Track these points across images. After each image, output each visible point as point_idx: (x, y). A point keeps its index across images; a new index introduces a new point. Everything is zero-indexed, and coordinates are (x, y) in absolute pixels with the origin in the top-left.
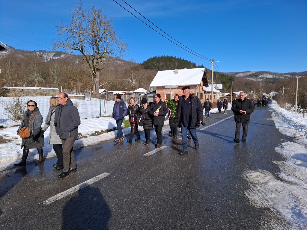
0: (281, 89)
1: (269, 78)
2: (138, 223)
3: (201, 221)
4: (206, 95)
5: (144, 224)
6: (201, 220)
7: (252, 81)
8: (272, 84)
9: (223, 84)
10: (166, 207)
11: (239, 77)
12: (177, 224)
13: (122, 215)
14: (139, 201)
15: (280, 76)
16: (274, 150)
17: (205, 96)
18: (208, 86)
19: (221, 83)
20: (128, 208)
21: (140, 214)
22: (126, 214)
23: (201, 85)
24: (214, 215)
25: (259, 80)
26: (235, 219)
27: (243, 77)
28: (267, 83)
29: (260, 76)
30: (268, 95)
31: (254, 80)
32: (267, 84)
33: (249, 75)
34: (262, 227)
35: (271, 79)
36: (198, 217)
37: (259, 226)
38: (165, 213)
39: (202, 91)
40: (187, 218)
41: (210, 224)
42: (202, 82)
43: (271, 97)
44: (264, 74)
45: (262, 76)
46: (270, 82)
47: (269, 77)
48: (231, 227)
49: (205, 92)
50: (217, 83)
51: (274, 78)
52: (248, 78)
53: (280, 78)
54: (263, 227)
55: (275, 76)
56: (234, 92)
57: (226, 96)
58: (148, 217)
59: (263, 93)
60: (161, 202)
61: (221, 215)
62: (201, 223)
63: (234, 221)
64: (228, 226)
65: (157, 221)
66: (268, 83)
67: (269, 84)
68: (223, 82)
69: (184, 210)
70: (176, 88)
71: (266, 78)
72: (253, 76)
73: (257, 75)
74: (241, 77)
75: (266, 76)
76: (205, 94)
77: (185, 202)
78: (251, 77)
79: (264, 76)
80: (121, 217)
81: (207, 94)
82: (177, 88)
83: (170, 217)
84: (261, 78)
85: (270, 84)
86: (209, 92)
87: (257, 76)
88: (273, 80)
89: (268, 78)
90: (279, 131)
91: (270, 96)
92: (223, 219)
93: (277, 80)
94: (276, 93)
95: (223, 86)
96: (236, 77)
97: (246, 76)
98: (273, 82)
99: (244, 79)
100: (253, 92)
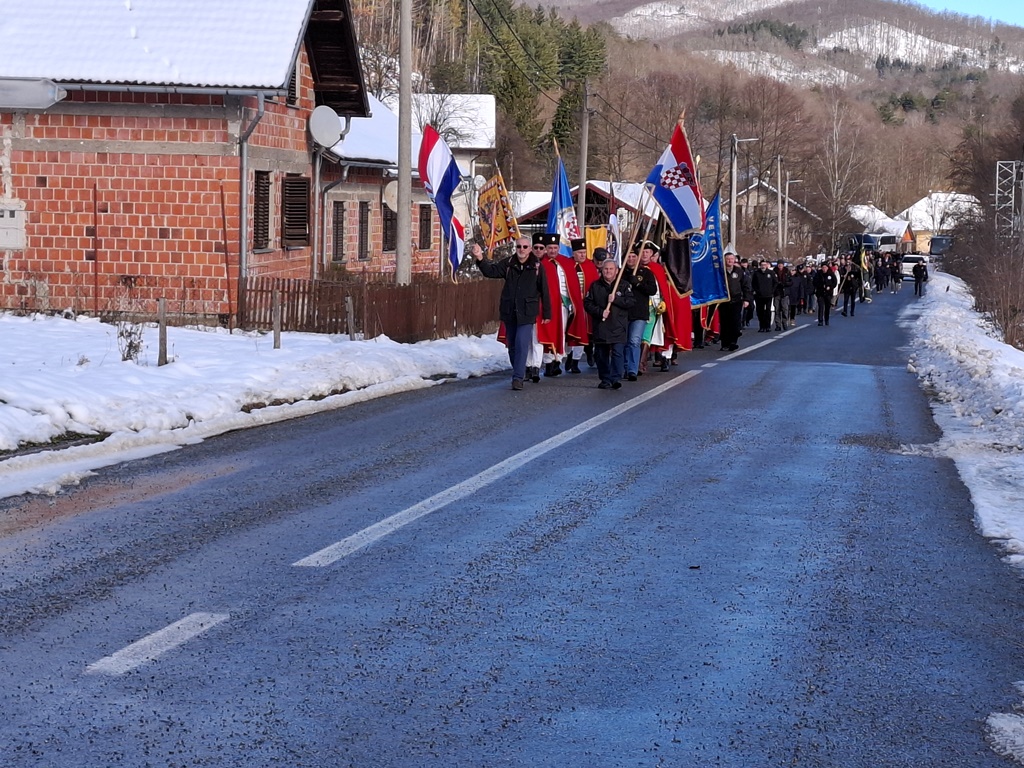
0: (1005, 175)
1: (906, 66)
4: (338, 205)
7: (761, 84)
8: (930, 117)
9: (498, 101)
11: (642, 42)
15: (992, 50)
17: (330, 209)
18: (362, 110)
19: (484, 90)
23: (291, 100)
25: (816, 76)
27: (681, 41)
28: (884, 108)
29: (828, 44)
30: (896, 227)
31: (773, 73)
32: (886, 118)
33: (735, 28)
35: (920, 69)
39: (300, 163)
42: (303, 70)
43: (923, 245)
44: (859, 25)
45: (846, 43)
46: (908, 104)
47: (901, 54)
49: (332, 168)
50: (444, 80)
51: (945, 67)
52: (726, 48)
53: (993, 66)
55: (950, 50)
56: (602, 186)
59: (855, 202)
66: (898, 114)
67: (900, 123)
68: (499, 74)
71: (882, 63)
72: (765, 33)
73: (801, 26)
74: (664, 42)
75: (880, 47)
76: (337, 192)
78: (747, 47)
79: (863, 43)
81: (352, 196)
84: (837, 56)
85: (915, 119)
86: (371, 172)
87: (804, 34)
88: (937, 84)
89: (898, 63)
91: (912, 235)
93: (969, 89)
94: (965, 206)
95: (500, 123)
96: (615, 35)
97: (705, 33)
98: (935, 102)
99: (692, 61)
100: (765, 190)
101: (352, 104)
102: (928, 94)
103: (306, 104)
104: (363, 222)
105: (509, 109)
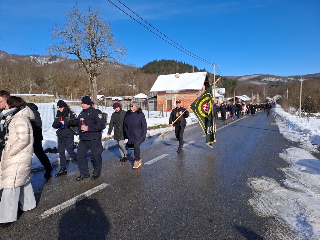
0: (285, 93)
1: (273, 82)
2: (138, 236)
3: (204, 232)
5: (145, 237)
7: (256, 85)
8: (276, 87)
10: (168, 219)
11: (242, 81)
12: (179, 236)
13: (122, 228)
14: (140, 213)
15: (283, 79)
16: (278, 156)
19: (224, 88)
20: (128, 220)
21: (141, 227)
22: (126, 227)
23: (203, 90)
24: (217, 226)
25: (262, 84)
26: (239, 228)
27: (246, 81)
28: (270, 86)
29: (263, 80)
30: (272, 99)
32: (271, 88)
33: (252, 79)
34: (266, 237)
35: (274, 82)
36: (201, 228)
37: (264, 236)
38: (167, 225)
40: (190, 230)
41: (214, 235)
42: (204, 87)
43: (275, 101)
44: (267, 78)
45: (265, 80)
46: (273, 86)
47: (272, 80)
48: (235, 238)
50: (219, 87)
51: (277, 82)
52: (251, 81)
53: (283, 81)
54: (268, 237)
55: (278, 80)
56: (237, 97)
57: (228, 101)
58: (149, 230)
59: (267, 97)
61: (225, 225)
62: (205, 234)
63: (238, 232)
64: (232, 236)
65: (159, 233)
66: (272, 87)
67: (272, 88)
68: (226, 86)
69: (187, 221)
70: (177, 93)
71: (270, 82)
72: (256, 79)
73: (260, 78)
74: (244, 81)
75: (270, 80)
77: (188, 213)
78: (254, 81)
79: (267, 80)
80: (121, 230)
82: (179, 93)
83: (172, 229)
84: (264, 81)
85: (274, 87)
88: (277, 84)
89: (272, 81)
92: (227, 229)
93: (281, 84)
94: (280, 97)
95: (225, 91)
96: (239, 81)
97: (249, 80)
98: (276, 85)
99: (248, 83)
100: (256, 96)
102: (275, 85)
105: (227, 89)
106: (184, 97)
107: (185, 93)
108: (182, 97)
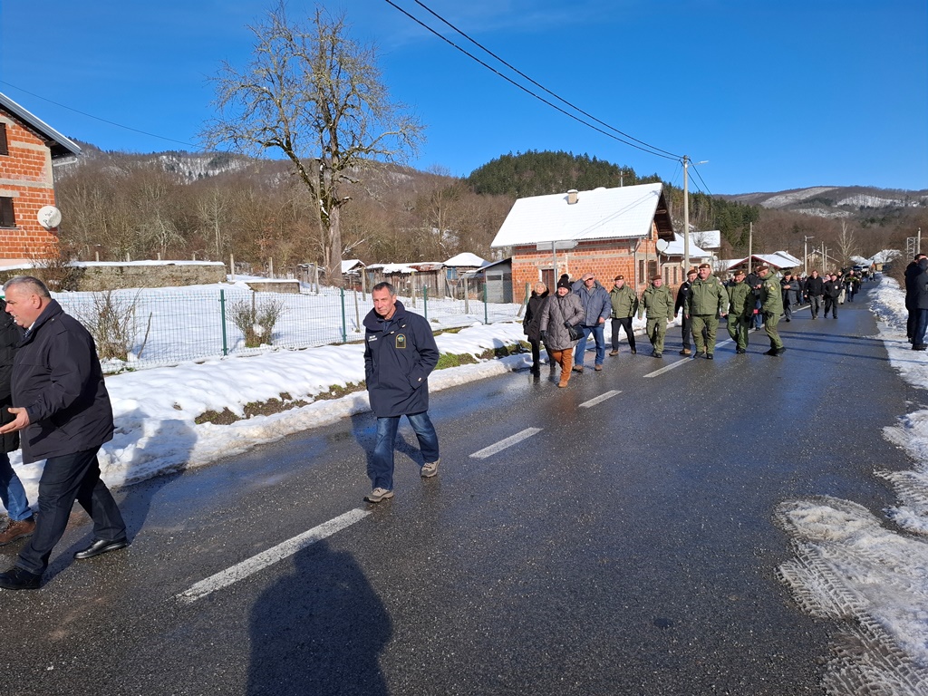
0: (910, 242)
1: (872, 208)
2: (448, 660)
3: (639, 657)
4: (667, 268)
5: (467, 662)
6: (639, 653)
7: (816, 219)
8: (881, 224)
9: (721, 232)
10: (535, 614)
11: (773, 209)
12: (565, 665)
13: (402, 634)
14: (454, 595)
15: (906, 200)
16: (879, 434)
17: (664, 270)
18: (673, 239)
19: (717, 229)
20: (419, 613)
21: (455, 634)
22: (413, 631)
23: (650, 238)
24: (680, 639)
25: (837, 214)
26: (746, 649)
27: (786, 207)
28: (863, 223)
29: (841, 203)
30: (869, 262)
31: (821, 215)
32: (864, 226)
33: (806, 201)
34: (830, 677)
35: (877, 209)
36: (632, 644)
37: (823, 672)
38: (532, 631)
39: (653, 257)
40: (597, 647)
41: (667, 666)
42: (654, 229)
43: (880, 268)
44: (853, 196)
45: (848, 203)
46: (872, 221)
47: (870, 204)
48: (733, 675)
49: (664, 258)
50: (702, 227)
51: (887, 207)
52: (803, 208)
53: (906, 205)
54: (835, 678)
55: (889, 201)
56: (756, 256)
57: (731, 269)
58: (478, 643)
59: (852, 255)
60: (520, 597)
61: (703, 639)
62: (641, 660)
63: (742, 658)
64: (724, 671)
65: (505, 653)
66: (869, 224)
67: (870, 227)
68: (722, 224)
69: (590, 623)
70: (571, 250)
71: (862, 208)
72: (817, 202)
73: (831, 198)
74: (780, 208)
75: (861, 202)
76: (666, 265)
77: (593, 598)
78: (811, 207)
79: (855, 202)
80: (401, 640)
81: (671, 265)
82: (576, 249)
83: (544, 644)
84: (845, 207)
85: (875, 226)
86: (677, 258)
87: (832, 201)
88: (884, 213)
89: (868, 207)
90: (901, 374)
91: (876, 265)
92: (709, 650)
93: (897, 214)
94: (895, 254)
95: (721, 239)
96: (762, 208)
97: (795, 204)
98: (883, 219)
99: (790, 213)
100: (818, 254)
101: (670, 238)
102: (880, 217)
103: (655, 239)
104: (675, 273)
105: (726, 234)
106: (594, 260)
107: (594, 250)
108: (587, 261)
